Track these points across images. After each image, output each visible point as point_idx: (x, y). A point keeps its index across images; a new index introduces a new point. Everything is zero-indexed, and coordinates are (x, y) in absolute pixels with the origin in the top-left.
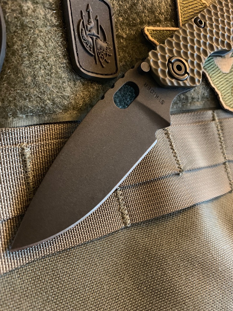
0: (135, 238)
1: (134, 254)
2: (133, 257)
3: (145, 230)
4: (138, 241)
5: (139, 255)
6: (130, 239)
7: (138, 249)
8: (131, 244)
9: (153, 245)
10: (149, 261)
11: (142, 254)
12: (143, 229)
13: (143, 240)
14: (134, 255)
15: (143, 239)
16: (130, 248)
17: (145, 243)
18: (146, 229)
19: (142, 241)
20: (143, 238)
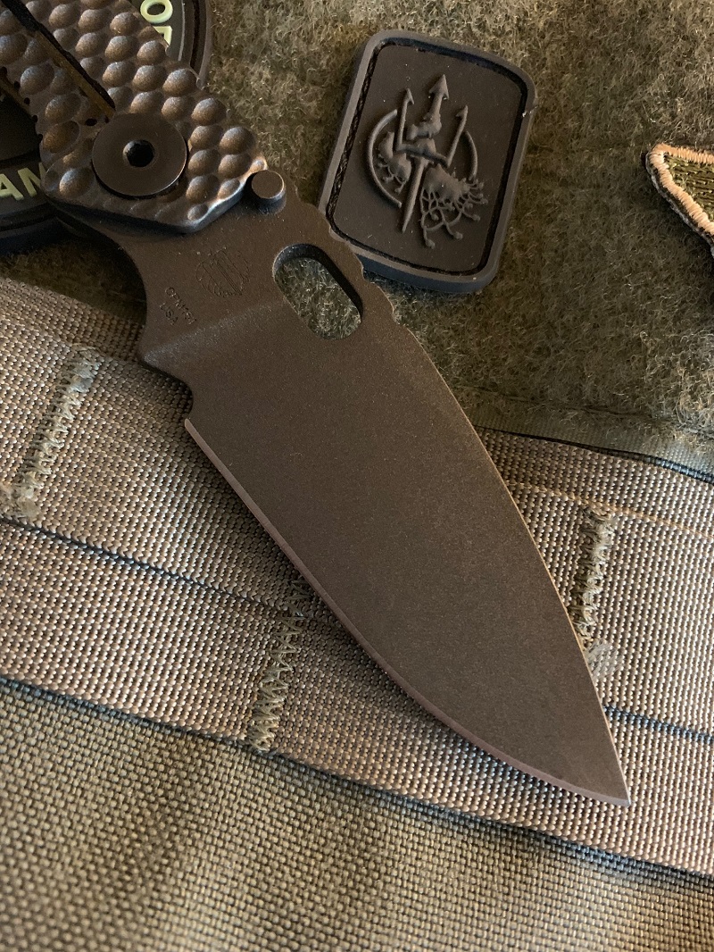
0: (257, 802)
1: (217, 846)
2: (209, 852)
3: (307, 802)
4: (258, 815)
5: (231, 860)
6: (240, 791)
7: (240, 841)
8: (232, 809)
9: (294, 864)
10: (246, 902)
11: (242, 864)
12: (303, 793)
13: (275, 827)
14: (213, 849)
15: (279, 824)
16: (221, 818)
17: (276, 840)
18: (310, 799)
19: (271, 824)
20: (282, 822)
